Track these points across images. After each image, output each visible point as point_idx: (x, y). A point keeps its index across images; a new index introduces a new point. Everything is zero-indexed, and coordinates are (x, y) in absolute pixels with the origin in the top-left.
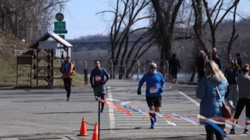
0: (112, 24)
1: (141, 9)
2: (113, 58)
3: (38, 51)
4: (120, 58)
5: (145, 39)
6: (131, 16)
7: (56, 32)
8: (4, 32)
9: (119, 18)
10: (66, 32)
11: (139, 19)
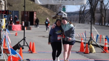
0: (80, 8)
1: (88, 4)
2: (80, 17)
3: (58, 16)
4: (82, 18)
5: (89, 12)
6: (85, 6)
7: (63, 11)
8: (50, 11)
9: (82, 7)
10: (65, 11)
11: (87, 7)
